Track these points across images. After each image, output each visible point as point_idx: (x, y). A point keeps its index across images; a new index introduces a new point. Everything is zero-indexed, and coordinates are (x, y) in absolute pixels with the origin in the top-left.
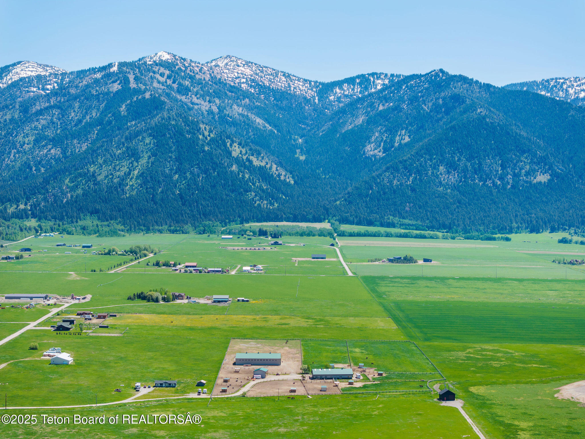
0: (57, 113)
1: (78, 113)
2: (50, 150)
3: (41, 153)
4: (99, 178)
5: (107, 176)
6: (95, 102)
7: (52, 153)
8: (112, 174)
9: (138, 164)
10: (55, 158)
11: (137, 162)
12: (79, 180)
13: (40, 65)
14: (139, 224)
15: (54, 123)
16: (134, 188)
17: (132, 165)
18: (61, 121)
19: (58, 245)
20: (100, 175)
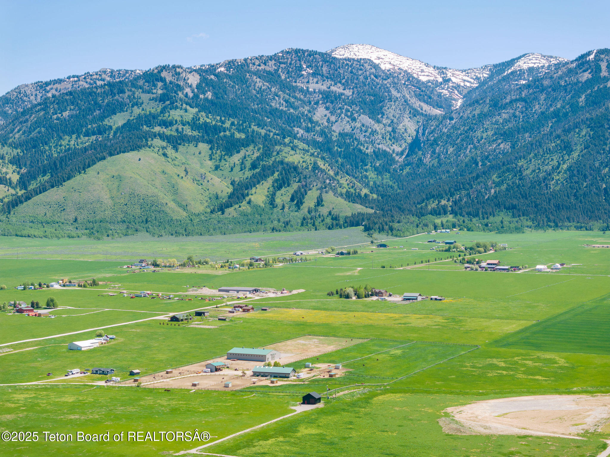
0: (520, 107)
1: (542, 106)
2: (499, 145)
3: (490, 148)
4: (525, 173)
5: (534, 171)
6: (562, 93)
7: (501, 148)
8: (539, 169)
9: (569, 157)
10: (503, 152)
11: (569, 155)
12: (506, 175)
13: (544, 57)
14: (549, 220)
15: (516, 117)
16: (559, 182)
17: (563, 158)
18: (524, 114)
19: (429, 242)
20: (527, 169)
